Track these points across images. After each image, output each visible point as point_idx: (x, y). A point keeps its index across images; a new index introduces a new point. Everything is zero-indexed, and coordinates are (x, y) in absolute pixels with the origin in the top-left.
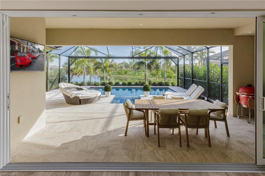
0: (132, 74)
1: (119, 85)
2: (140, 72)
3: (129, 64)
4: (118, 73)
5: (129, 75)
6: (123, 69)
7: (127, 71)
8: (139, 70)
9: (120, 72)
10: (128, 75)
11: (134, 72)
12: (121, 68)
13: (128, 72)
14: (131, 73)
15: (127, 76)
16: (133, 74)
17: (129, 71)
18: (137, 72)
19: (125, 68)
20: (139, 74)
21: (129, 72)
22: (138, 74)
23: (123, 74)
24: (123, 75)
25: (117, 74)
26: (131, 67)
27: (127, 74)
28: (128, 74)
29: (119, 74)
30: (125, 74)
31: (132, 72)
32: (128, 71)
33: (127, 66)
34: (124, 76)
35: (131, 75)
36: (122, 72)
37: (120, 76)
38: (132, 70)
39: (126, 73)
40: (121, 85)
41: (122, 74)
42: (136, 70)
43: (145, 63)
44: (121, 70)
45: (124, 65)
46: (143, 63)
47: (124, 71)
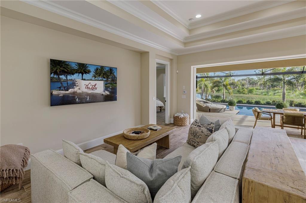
0: (262, 93)
1: (243, 103)
2: (277, 91)
3: (257, 80)
4: (238, 91)
6: (246, 86)
7: (253, 89)
8: (276, 88)
9: (241, 91)
10: (254, 94)
11: (267, 91)
12: (243, 85)
14: (260, 92)
15: (253, 95)
16: (264, 94)
17: (257, 89)
18: (271, 91)
19: (249, 85)
20: (275, 94)
21: (257, 90)
22: (273, 94)
23: (247, 92)
24: (246, 94)
25: (236, 93)
26: (261, 85)
27: (252, 93)
28: (254, 93)
29: (240, 94)
30: (250, 94)
31: (261, 90)
32: (255, 89)
33: (253, 83)
34: (247, 95)
35: (259, 95)
36: (244, 91)
37: (242, 95)
38: (261, 88)
39: (250, 91)
40: (245, 103)
41: (244, 93)
42: (269, 88)
43: (284, 79)
44: (243, 89)
45: (248, 81)
46: (281, 80)
47: (247, 89)
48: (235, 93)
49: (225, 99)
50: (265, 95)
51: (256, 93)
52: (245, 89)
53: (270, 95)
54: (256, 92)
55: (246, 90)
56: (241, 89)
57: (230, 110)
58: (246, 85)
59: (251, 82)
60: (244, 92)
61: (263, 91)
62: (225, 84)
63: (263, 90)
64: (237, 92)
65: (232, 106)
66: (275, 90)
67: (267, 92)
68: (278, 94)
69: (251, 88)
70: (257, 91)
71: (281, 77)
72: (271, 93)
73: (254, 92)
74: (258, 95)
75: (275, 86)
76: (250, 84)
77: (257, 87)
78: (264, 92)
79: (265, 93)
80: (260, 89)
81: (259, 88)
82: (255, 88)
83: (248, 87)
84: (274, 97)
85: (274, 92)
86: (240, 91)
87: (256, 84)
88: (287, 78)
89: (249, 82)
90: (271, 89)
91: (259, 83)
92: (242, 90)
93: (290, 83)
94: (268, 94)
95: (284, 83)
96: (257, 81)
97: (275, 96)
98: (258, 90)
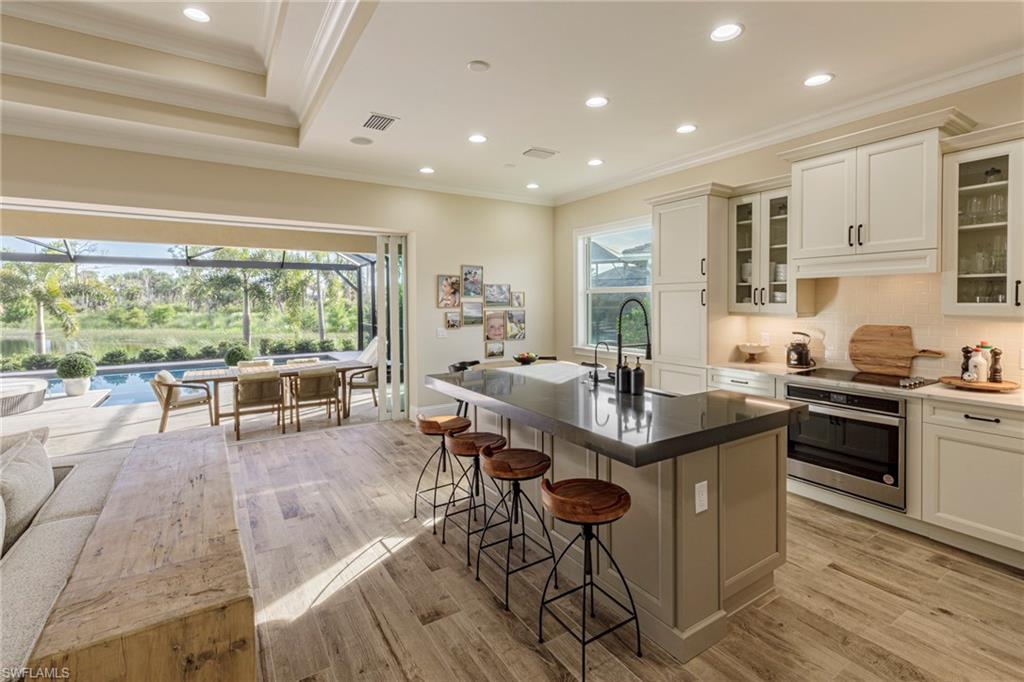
0: (194, 321)
1: (126, 362)
2: (235, 314)
3: (178, 280)
4: (112, 319)
5: (178, 327)
6: (142, 300)
7: (166, 310)
8: (231, 306)
9: (124, 316)
10: (170, 327)
11: (207, 313)
12: (131, 296)
13: (172, 313)
14: (188, 320)
15: (167, 331)
16: (199, 324)
17: (178, 309)
18: (220, 314)
19: (152, 296)
20: (229, 322)
21: (179, 314)
22: (224, 324)
23: (144, 322)
24: (144, 327)
25: (103, 326)
26: (190, 295)
27: (163, 323)
28: (170, 323)
29: (120, 326)
30: (156, 325)
31: (192, 313)
32: (171, 309)
33: (163, 290)
34: (147, 332)
35: (187, 327)
36: (134, 315)
37: (126, 331)
38: (192, 305)
39: (158, 318)
40: (133, 361)
41: (134, 326)
42: (214, 305)
43: (246, 281)
44: (130, 308)
45: (147, 281)
46: (236, 281)
47: (145, 308)
48: (99, 324)
49: (44, 352)
50: (204, 327)
51: (176, 322)
52: (136, 309)
53: (218, 327)
54: (175, 318)
55: (141, 313)
56: (122, 309)
57: (69, 396)
58: (143, 297)
59: (158, 284)
60: (134, 320)
61: (197, 315)
62: (44, 291)
63: (197, 311)
64: (107, 322)
65: (76, 379)
66: (231, 312)
67: (210, 319)
68: (236, 323)
69: (159, 307)
70: (180, 317)
71: (238, 273)
72: (219, 320)
73: (170, 320)
74: (182, 327)
75: (228, 301)
76: (157, 293)
77: (178, 304)
78: (200, 319)
79: (204, 322)
80: (188, 311)
81: (185, 306)
82: (171, 306)
83: (149, 303)
84: (228, 331)
85: (227, 318)
86: (119, 319)
87: (174, 292)
88: (254, 277)
89: (152, 285)
90: (221, 308)
91: (184, 289)
92: (127, 314)
93: (257, 291)
94: (212, 324)
95: (246, 291)
96: (179, 285)
97: (230, 328)
98: (181, 311)
